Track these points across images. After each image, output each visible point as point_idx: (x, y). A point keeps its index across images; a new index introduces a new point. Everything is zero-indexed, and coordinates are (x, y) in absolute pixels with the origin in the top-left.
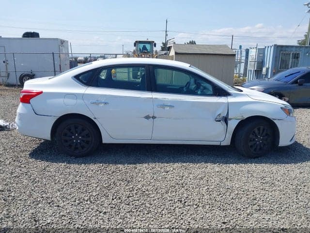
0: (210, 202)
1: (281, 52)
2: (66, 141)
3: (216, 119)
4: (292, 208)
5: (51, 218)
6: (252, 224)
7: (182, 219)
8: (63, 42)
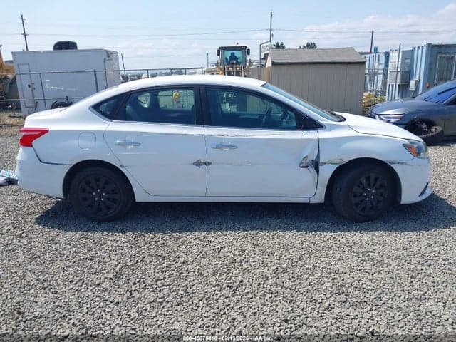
0: (273, 289)
1: (439, 55)
2: (85, 199)
3: (300, 164)
4: (398, 299)
5: (41, 309)
6: (327, 323)
7: (225, 314)
8: (109, 54)
